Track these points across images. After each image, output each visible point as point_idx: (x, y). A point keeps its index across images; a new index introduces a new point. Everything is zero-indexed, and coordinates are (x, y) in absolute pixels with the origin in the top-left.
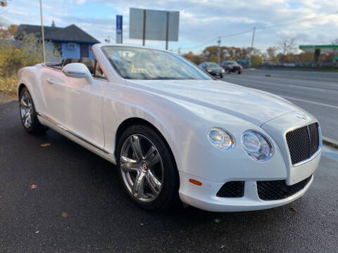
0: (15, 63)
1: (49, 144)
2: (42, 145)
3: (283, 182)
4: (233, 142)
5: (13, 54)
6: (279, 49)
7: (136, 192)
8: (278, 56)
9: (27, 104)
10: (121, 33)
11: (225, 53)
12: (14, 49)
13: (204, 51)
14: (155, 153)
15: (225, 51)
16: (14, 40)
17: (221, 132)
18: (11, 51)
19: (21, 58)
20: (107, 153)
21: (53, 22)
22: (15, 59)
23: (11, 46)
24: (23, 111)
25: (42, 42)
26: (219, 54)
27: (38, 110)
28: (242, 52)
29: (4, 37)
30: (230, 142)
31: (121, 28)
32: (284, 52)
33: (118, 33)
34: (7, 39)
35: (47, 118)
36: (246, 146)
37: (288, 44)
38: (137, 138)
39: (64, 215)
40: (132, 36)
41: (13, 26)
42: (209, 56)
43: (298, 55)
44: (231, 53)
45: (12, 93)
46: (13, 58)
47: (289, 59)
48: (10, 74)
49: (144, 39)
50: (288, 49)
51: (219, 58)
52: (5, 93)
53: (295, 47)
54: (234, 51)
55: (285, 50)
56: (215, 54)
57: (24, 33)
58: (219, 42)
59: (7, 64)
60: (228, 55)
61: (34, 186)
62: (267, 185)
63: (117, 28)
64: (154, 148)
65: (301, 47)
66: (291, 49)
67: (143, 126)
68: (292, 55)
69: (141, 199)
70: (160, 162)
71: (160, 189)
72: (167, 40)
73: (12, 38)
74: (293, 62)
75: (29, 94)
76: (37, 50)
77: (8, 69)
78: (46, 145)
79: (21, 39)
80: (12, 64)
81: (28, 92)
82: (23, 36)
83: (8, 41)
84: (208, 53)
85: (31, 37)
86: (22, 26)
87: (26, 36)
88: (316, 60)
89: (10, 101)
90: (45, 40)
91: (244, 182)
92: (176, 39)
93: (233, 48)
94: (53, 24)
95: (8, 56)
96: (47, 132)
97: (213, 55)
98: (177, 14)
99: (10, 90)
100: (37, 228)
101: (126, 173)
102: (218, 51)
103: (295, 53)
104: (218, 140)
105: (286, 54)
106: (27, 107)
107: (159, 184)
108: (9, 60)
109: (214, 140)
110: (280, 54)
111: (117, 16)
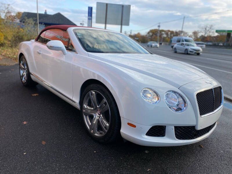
0: (19, 38)
1: (37, 94)
2: (33, 95)
3: (193, 128)
4: (158, 99)
5: (18, 33)
6: (201, 32)
7: (93, 129)
8: (200, 37)
9: (24, 66)
10: (91, 19)
11: (163, 34)
12: (19, 29)
13: (149, 33)
14: (105, 103)
15: (163, 33)
16: (19, 22)
17: (150, 92)
18: (17, 30)
19: (23, 35)
20: (74, 102)
21: (46, 11)
22: (19, 36)
23: (17, 27)
24: (22, 72)
25: (37, 24)
26: (158, 35)
27: (31, 71)
28: (175, 34)
29: (12, 20)
30: (157, 99)
31: (91, 16)
32: (205, 34)
33: (89, 19)
34: (14, 22)
35: (37, 77)
36: (168, 102)
37: (208, 29)
38: (94, 93)
39: (44, 143)
40: (98, 22)
41: (19, 13)
42: (152, 36)
43: (214, 37)
44: (167, 34)
45: (16, 59)
46: (18, 35)
47: (208, 39)
48: (16, 46)
49: (106, 24)
50: (208, 33)
51: (158, 37)
52: (11, 59)
53: (212, 31)
54: (169, 33)
55: (206, 33)
56: (156, 34)
57: (26, 18)
58: (159, 26)
59: (13, 39)
60: (165, 36)
61: (25, 123)
62: (182, 129)
63: (89, 15)
64: (105, 100)
65: (217, 31)
66: (210, 32)
67: (98, 85)
68: (210, 37)
69: (96, 134)
70: (108, 110)
71: (108, 128)
72: (121, 25)
73: (18, 21)
74: (211, 42)
75: (26, 60)
76: (34, 30)
77: (14, 42)
78: (35, 95)
79: (24, 22)
80: (17, 39)
81: (25, 58)
82: (25, 20)
83: (15, 23)
84: (151, 34)
85: (31, 21)
86: (25, 13)
87: (27, 20)
88: (228, 41)
89: (14, 64)
90: (39, 23)
91: (165, 126)
92: (128, 24)
93: (169, 31)
94: (46, 12)
95: (15, 34)
96: (37, 86)
97: (154, 35)
98: (129, 7)
99: (15, 56)
100: (25, 151)
101: (86, 116)
102: (158, 32)
103: (213, 36)
104: (148, 97)
105: (206, 36)
106: (24, 69)
107: (108, 125)
108: (16, 36)
109: (146, 96)
110: (202, 36)
111: (89, 8)
